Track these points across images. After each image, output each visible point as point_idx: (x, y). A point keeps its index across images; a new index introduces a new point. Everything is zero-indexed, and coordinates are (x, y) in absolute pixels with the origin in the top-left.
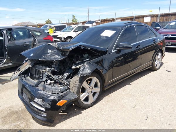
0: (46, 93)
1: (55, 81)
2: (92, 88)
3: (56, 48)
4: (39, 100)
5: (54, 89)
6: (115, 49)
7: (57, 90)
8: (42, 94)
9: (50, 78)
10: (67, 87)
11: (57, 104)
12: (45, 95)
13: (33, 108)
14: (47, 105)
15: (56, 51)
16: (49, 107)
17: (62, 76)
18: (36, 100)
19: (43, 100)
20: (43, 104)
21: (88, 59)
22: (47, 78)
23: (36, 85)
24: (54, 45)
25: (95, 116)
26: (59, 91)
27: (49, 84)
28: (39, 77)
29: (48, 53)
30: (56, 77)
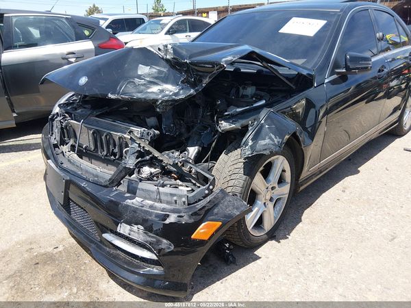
0: (151, 207)
1: (163, 168)
2: (273, 188)
3: (167, 61)
4: (135, 228)
5: (166, 194)
6: (332, 73)
7: (175, 198)
8: (141, 210)
9: (145, 158)
10: (208, 189)
11: (192, 237)
12: (150, 214)
13: (113, 251)
14: (162, 242)
15: (165, 70)
16: (169, 248)
17: (181, 153)
18: (124, 229)
19: (149, 229)
20: (149, 239)
21: (264, 102)
22: (137, 158)
23: (112, 182)
24: (159, 49)
25: (292, 267)
26: (184, 199)
27: (148, 180)
28: (106, 156)
29: (139, 77)
30: (170, 158)
